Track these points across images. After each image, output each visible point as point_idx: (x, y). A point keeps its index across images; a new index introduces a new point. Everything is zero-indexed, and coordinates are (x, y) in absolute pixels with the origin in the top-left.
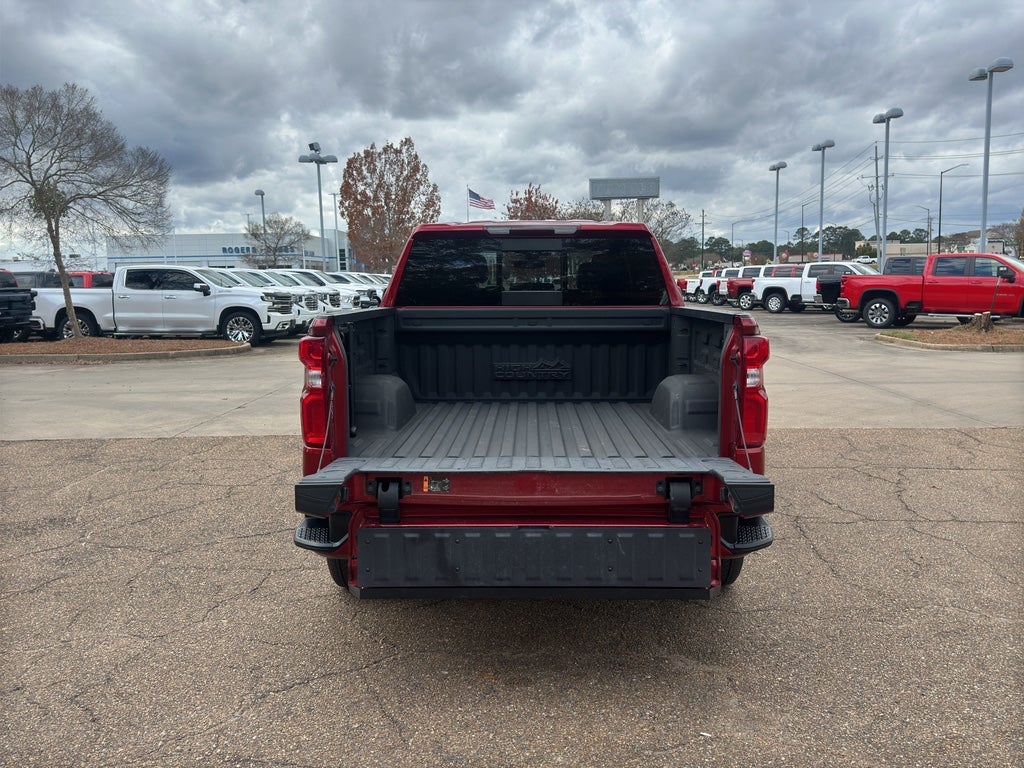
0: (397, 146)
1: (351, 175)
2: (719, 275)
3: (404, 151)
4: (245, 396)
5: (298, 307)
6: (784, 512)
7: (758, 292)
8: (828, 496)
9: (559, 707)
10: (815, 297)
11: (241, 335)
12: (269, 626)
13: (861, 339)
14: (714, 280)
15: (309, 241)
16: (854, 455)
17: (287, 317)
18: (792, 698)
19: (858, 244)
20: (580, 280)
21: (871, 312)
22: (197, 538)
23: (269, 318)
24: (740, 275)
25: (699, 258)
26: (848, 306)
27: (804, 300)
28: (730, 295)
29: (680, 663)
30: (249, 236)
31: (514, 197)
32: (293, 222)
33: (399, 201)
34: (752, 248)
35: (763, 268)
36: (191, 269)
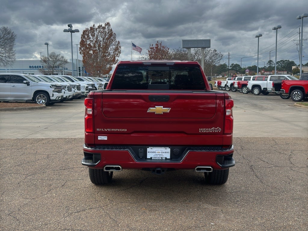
0: (103, 25)
1: (84, 37)
2: (234, 79)
3: (106, 27)
4: (46, 124)
5: (64, 91)
6: (247, 164)
7: (250, 86)
8: (264, 159)
9: (166, 217)
10: (272, 89)
11: (42, 101)
12: (70, 196)
13: (289, 105)
14: (232, 82)
15: (67, 64)
16: (276, 146)
17: (60, 95)
18: (240, 215)
19: (293, 67)
20: (176, 81)
21: (293, 95)
22: (39, 171)
23: (53, 95)
24: (243, 80)
25: (227, 72)
26: (285, 93)
27: (268, 90)
28: (239, 88)
29: (206, 206)
30: (42, 61)
31: (151, 47)
32: (60, 56)
33: (104, 48)
34: (250, 68)
35: (252, 77)
36: (22, 75)
